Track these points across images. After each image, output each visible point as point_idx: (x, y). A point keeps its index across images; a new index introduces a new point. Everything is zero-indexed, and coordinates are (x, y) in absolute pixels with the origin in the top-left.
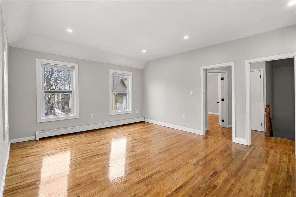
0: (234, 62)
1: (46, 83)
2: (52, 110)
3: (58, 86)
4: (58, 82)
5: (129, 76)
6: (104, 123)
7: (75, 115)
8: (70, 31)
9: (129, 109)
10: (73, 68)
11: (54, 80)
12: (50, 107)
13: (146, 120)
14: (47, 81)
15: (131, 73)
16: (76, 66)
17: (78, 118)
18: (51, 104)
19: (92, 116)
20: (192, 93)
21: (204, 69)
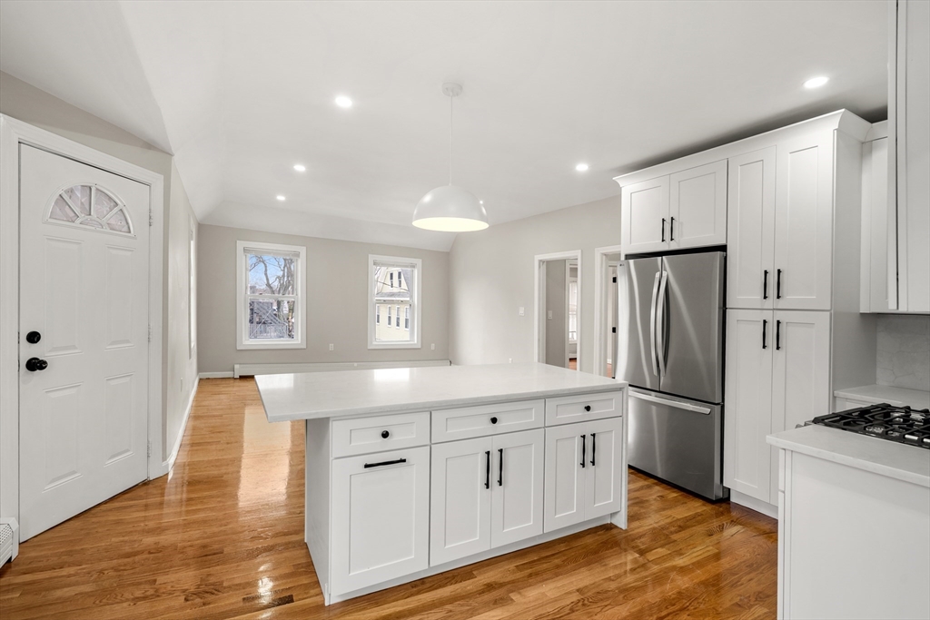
0: (579, 251)
5: (414, 267)
6: (355, 364)
7: (299, 342)
8: (281, 198)
9: (414, 341)
10: (297, 255)
15: (419, 262)
16: (303, 251)
17: (305, 347)
19: (331, 347)
20: (522, 311)
21: (540, 261)
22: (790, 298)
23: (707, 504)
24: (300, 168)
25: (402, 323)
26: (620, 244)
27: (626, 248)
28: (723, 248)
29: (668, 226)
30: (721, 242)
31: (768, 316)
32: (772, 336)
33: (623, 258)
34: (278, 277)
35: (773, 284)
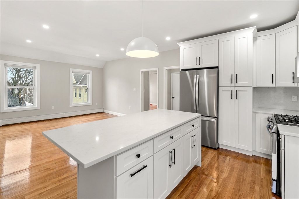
0: (158, 68)
1: (16, 74)
2: (22, 103)
3: (29, 78)
4: (30, 73)
5: (89, 74)
6: (64, 114)
7: (37, 106)
8: (29, 41)
9: (89, 102)
10: (35, 68)
11: (25, 71)
12: (20, 101)
13: (105, 111)
14: (16, 72)
15: (91, 72)
16: (38, 66)
17: (40, 109)
18: (20, 98)
19: (53, 107)
20: (134, 89)
21: (142, 72)
22: (240, 83)
23: (215, 150)
24: (46, 27)
25: (78, 95)
26: (179, 65)
27: (182, 67)
28: (217, 67)
29: (198, 60)
30: (217, 65)
31: (232, 88)
32: (234, 95)
33: (181, 71)
34: (12, 78)
35: (234, 79)
